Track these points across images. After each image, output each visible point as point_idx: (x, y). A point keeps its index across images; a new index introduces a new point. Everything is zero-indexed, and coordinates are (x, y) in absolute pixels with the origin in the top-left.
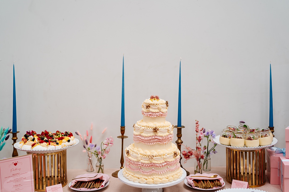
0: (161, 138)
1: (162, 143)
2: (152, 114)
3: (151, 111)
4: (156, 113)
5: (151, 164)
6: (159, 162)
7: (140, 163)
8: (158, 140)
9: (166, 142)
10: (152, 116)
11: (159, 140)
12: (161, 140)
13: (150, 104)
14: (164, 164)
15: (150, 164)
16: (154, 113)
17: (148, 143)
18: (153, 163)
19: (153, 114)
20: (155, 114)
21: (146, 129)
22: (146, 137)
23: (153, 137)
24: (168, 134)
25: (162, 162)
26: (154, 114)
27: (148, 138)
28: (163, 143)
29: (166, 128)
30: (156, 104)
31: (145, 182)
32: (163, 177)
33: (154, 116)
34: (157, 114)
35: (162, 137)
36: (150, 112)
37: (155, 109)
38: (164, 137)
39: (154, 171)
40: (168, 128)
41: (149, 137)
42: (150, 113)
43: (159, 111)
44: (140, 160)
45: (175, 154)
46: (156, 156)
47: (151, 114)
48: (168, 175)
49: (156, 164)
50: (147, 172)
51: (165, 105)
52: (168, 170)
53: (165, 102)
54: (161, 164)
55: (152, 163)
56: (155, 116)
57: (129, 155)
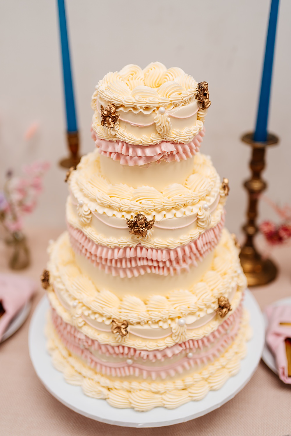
0: (163, 256)
1: (168, 269)
2: (128, 149)
3: (122, 139)
4: (142, 147)
5: (121, 348)
6: (151, 345)
7: (83, 337)
8: (150, 264)
9: (184, 266)
10: (126, 161)
11: (155, 264)
12: (165, 262)
13: (117, 103)
14: (173, 352)
15: (116, 349)
16: (135, 146)
17: (110, 268)
18: (129, 348)
19: (131, 150)
20: (139, 152)
21: (99, 215)
22: (103, 247)
23: (130, 254)
24: (195, 233)
25: (162, 345)
26: (134, 151)
27: (110, 252)
28: (175, 270)
29: (188, 213)
30: (147, 108)
31: (102, 397)
32: (170, 385)
33: (135, 162)
34: (149, 152)
35: (168, 250)
36: (118, 142)
37: (142, 128)
38: (179, 251)
39: (134, 367)
40: (196, 210)
41: (113, 250)
42: (118, 148)
43: (158, 140)
44: (81, 327)
45: (221, 307)
46: (139, 323)
47: (124, 152)
48: (189, 380)
49: (138, 352)
50: (110, 368)
51: (194, 103)
52: (189, 364)
53: (193, 88)
54: (158, 350)
55: (123, 347)
56: (141, 163)
57: (50, 288)
